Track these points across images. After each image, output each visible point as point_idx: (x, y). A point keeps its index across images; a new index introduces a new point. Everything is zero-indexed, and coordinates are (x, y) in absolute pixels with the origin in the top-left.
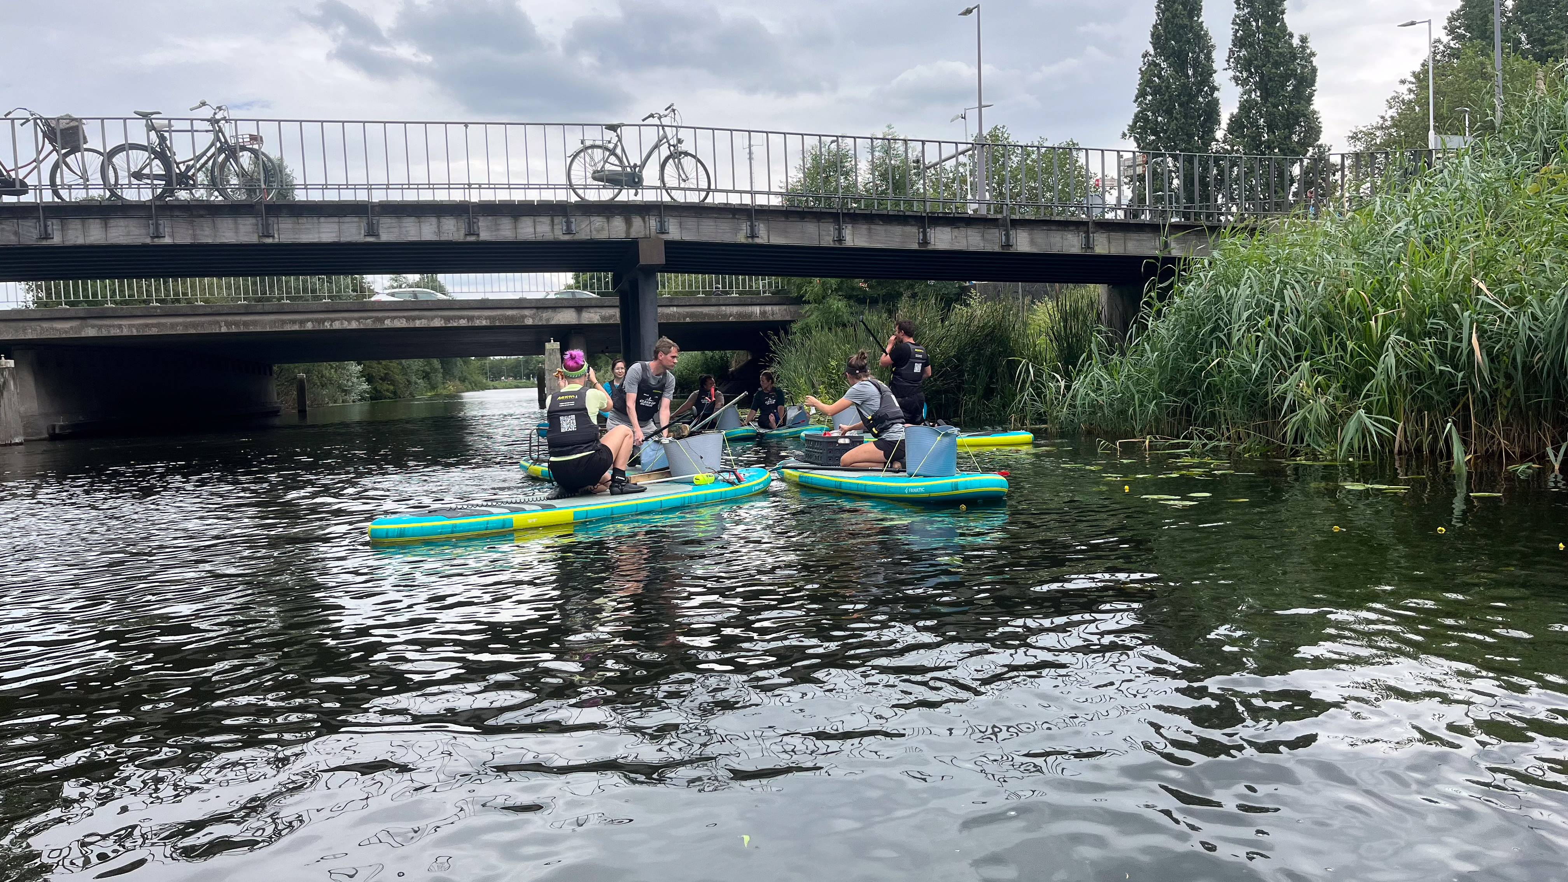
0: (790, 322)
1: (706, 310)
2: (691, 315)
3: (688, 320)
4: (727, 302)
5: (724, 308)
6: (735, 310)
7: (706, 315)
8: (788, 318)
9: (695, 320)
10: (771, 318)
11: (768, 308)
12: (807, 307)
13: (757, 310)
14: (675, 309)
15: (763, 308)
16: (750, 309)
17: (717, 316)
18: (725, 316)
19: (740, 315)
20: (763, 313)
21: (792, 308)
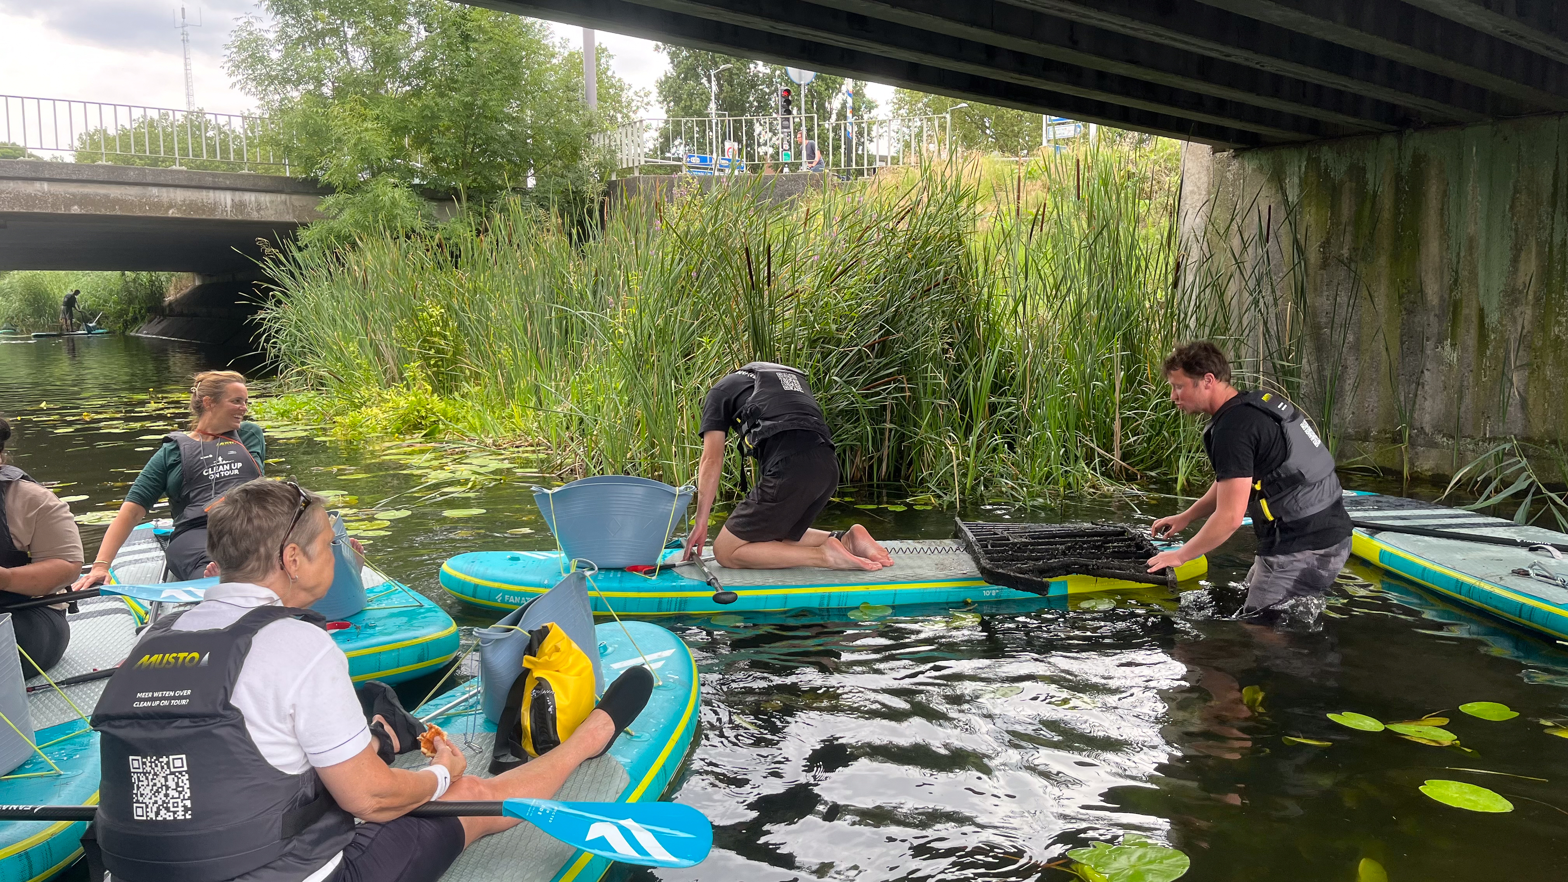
0: (293, 226)
1: (115, 192)
2: (83, 200)
3: (75, 210)
4: (162, 180)
5: (155, 191)
6: (180, 195)
7: (116, 201)
8: (289, 218)
9: (91, 210)
10: (255, 216)
11: (250, 198)
12: (330, 200)
13: (226, 199)
14: (46, 186)
15: (238, 196)
16: (210, 196)
17: (141, 205)
18: (158, 205)
19: (192, 205)
20: (239, 206)
21: (298, 200)
